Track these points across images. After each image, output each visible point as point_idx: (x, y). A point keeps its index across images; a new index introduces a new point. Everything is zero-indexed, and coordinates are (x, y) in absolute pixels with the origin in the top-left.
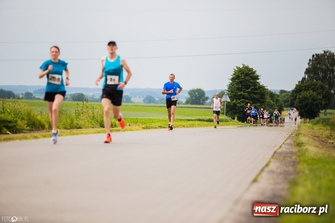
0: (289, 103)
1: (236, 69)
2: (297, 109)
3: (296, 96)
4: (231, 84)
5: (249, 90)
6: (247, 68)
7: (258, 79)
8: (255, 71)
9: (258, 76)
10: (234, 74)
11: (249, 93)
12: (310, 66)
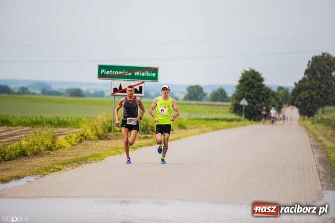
1: (244, 72)
6: (253, 71)
7: (263, 81)
8: (261, 74)
9: (263, 78)
10: (242, 77)
12: (310, 68)
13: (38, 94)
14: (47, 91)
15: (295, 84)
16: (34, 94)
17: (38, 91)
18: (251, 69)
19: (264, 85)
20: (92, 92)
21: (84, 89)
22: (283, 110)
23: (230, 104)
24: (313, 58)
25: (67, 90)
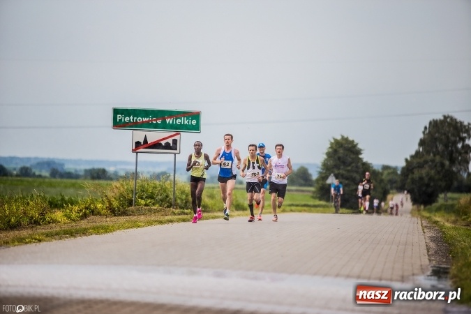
0: (399, 184)
1: (333, 141)
2: (408, 192)
3: (407, 176)
4: (326, 160)
5: (349, 168)
6: (346, 140)
7: (361, 154)
8: (357, 144)
9: (361, 150)
10: (331, 148)
11: (348, 171)
12: (426, 136)
13: (45, 177)
14: (58, 173)
15: (406, 160)
16: (40, 176)
17: (45, 173)
18: (343, 137)
19: (361, 159)
20: (122, 173)
21: (111, 169)
22: (389, 197)
23: (312, 189)
24: (430, 123)
25: (86, 171)
